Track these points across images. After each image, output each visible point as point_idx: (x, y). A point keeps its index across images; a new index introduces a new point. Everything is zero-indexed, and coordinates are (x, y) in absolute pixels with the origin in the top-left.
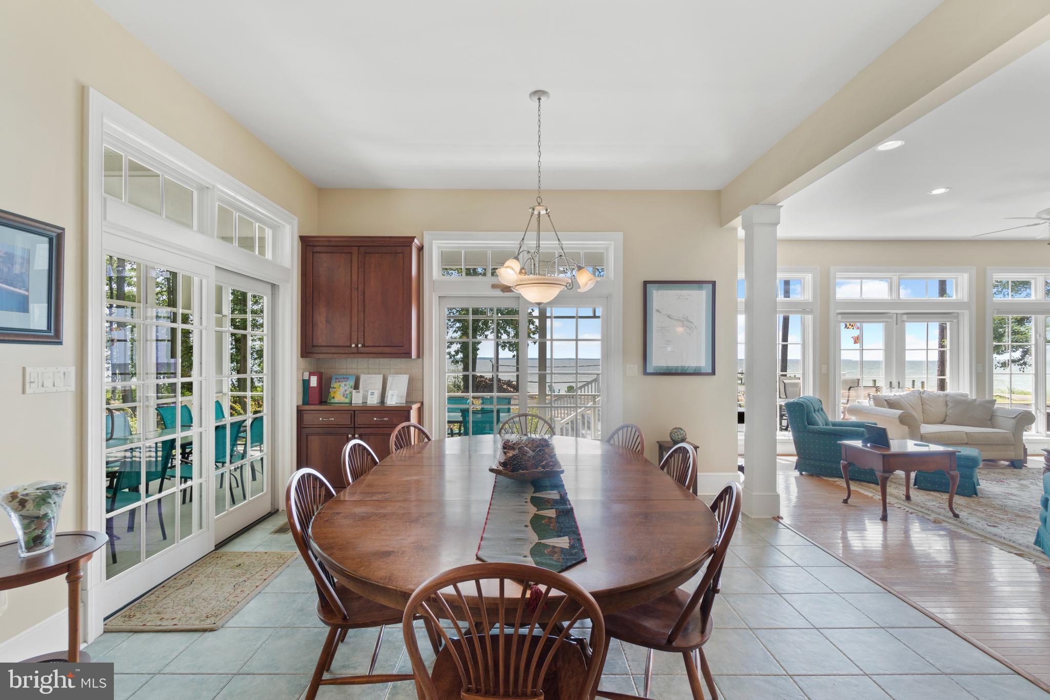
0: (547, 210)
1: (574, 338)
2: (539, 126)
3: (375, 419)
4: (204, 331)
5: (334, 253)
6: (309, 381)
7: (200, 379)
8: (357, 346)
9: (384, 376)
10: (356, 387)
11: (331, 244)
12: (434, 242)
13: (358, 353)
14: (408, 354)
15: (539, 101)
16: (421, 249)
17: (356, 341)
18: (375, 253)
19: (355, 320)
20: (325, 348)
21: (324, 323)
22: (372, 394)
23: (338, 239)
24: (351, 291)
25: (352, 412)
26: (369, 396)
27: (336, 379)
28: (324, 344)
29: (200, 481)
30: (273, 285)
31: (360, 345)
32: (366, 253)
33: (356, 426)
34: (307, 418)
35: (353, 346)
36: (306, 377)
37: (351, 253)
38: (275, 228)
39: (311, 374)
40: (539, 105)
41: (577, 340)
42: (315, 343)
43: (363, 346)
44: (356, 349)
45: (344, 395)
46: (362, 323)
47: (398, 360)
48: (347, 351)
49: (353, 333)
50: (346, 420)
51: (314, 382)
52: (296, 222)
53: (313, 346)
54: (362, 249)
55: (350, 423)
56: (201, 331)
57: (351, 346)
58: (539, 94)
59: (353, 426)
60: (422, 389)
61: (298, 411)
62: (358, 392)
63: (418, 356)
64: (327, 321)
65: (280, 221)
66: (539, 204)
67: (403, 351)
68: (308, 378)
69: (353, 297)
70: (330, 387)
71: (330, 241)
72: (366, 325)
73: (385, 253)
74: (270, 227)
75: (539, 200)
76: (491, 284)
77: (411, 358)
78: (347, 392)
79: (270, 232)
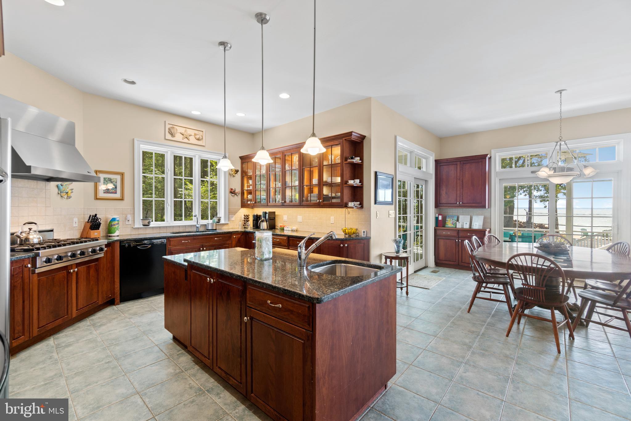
0: (565, 142)
1: (590, 197)
2: (561, 105)
3: (469, 234)
4: (411, 200)
5: (449, 165)
6: (438, 217)
7: (410, 215)
8: (459, 203)
9: (471, 216)
10: (458, 220)
11: (448, 161)
12: (497, 154)
13: (460, 206)
14: (484, 207)
15: (561, 94)
16: (490, 158)
17: (459, 201)
18: (468, 163)
19: (458, 192)
20: (445, 204)
21: (445, 194)
22: (466, 224)
23: (451, 159)
24: (457, 180)
25: (458, 231)
26: (465, 225)
27: (449, 217)
28: (445, 203)
29: (410, 249)
30: (426, 181)
31: (461, 203)
32: (463, 164)
33: (460, 236)
34: (439, 232)
35: (458, 203)
36: (437, 215)
37: (457, 164)
38: (426, 158)
39: (439, 215)
40: (561, 95)
41: (592, 198)
42: (441, 202)
43: (463, 203)
44: (459, 204)
45: (452, 224)
46: (462, 193)
47: (478, 209)
48: (454, 205)
49: (457, 198)
50: (455, 234)
51: (440, 218)
52: (434, 155)
53: (440, 203)
54: (462, 162)
55: (457, 235)
56: (410, 200)
57: (456, 203)
58: (560, 92)
59: (458, 236)
60: (490, 222)
61: (435, 229)
62: (459, 223)
63: (489, 207)
64: (446, 193)
65: (427, 155)
66: (561, 140)
67: (481, 205)
68: (438, 216)
69: (458, 182)
70: (446, 220)
71: (447, 160)
72: (464, 194)
73: (472, 163)
74: (424, 158)
75: (560, 138)
76: (531, 171)
77: (486, 208)
78: (454, 223)
79: (425, 160)
